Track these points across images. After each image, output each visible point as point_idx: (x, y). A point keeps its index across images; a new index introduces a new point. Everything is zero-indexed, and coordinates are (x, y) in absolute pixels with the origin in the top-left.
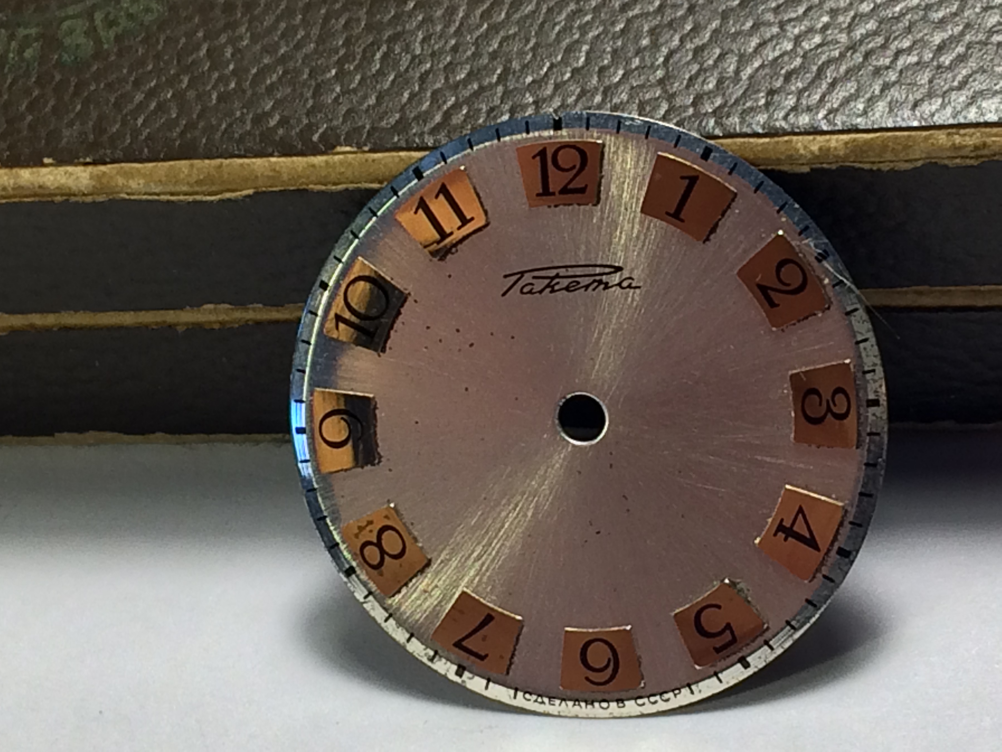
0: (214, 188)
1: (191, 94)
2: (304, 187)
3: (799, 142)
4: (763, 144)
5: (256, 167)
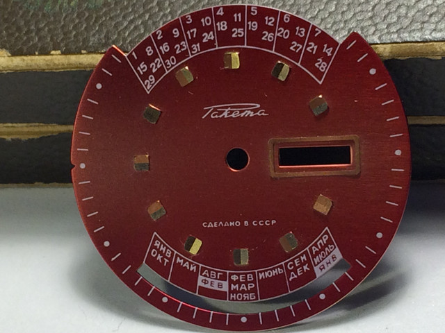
1: (150, 22)
3: (437, 45)
4: (420, 46)
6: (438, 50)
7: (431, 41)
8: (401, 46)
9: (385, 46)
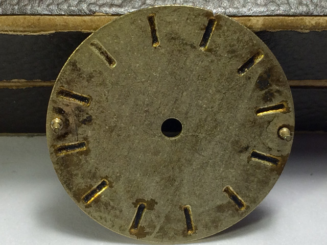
0: (35, 29)
2: (80, 30)
3: (307, 19)
4: (291, 20)
5: (56, 20)
6: (308, 24)
7: (301, 15)
8: (273, 20)
9: (258, 18)
